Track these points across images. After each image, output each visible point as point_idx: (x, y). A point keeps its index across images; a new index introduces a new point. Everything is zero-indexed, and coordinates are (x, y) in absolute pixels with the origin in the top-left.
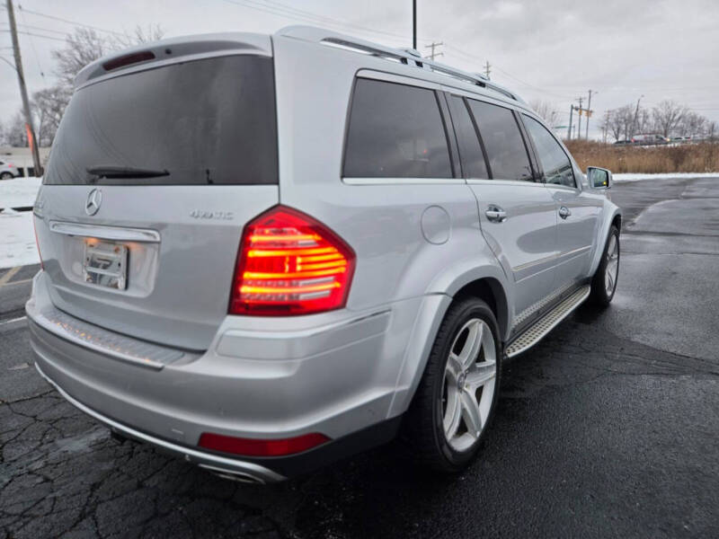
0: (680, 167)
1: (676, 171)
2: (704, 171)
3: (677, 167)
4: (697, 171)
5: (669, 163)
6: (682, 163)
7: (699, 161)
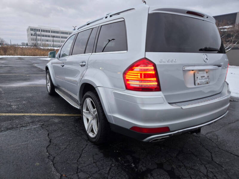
0: (6, 53)
1: (5, 55)
2: (15, 55)
3: (5, 53)
4: (13, 55)
5: (2, 52)
6: (7, 52)
7: (12, 52)
